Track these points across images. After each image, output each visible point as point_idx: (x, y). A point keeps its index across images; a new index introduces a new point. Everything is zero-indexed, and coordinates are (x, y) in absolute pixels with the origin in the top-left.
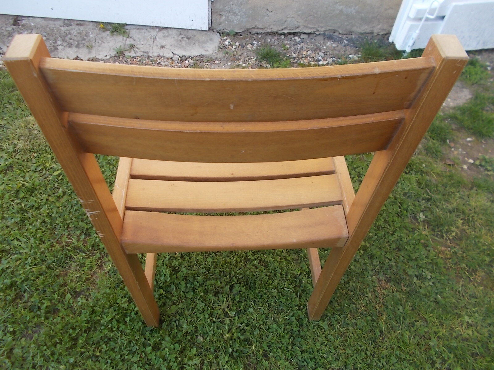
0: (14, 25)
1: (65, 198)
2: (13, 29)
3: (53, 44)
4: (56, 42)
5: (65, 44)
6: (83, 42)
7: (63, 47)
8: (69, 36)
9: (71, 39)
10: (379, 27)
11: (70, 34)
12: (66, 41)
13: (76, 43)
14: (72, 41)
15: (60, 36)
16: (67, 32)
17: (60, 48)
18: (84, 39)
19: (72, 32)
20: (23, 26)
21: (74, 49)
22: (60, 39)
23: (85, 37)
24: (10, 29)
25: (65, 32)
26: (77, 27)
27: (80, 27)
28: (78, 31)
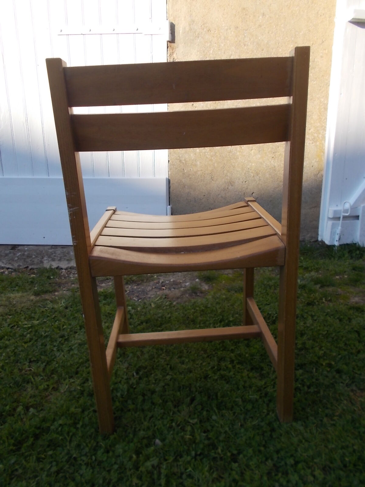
0: (11, 249)
1: (31, 343)
2: (10, 252)
3: (40, 260)
4: (43, 258)
5: (50, 259)
6: (65, 257)
7: (48, 261)
8: (54, 255)
9: (55, 256)
10: (309, 235)
11: (55, 253)
12: (51, 258)
13: (59, 258)
14: (56, 257)
15: (47, 255)
16: (53, 252)
17: (45, 262)
18: (66, 256)
19: (57, 252)
20: (18, 250)
21: (57, 262)
22: (46, 256)
23: (67, 255)
24: (8, 252)
25: (51, 252)
26: (61, 249)
27: (63, 249)
28: (62, 252)
